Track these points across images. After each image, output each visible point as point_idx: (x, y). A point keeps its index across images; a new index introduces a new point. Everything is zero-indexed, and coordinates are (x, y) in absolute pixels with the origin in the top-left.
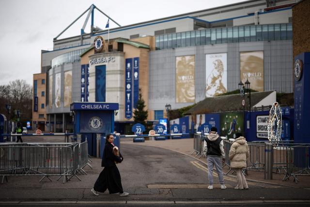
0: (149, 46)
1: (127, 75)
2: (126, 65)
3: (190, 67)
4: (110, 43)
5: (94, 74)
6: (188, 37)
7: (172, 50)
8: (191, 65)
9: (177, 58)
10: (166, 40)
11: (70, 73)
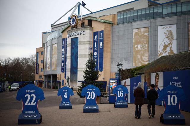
0: (112, 22)
1: (94, 45)
2: (94, 37)
3: (145, 37)
4: (83, 21)
5: (70, 45)
6: (143, 13)
7: (129, 24)
8: (146, 36)
9: (134, 30)
10: (125, 16)
11: (56, 45)
